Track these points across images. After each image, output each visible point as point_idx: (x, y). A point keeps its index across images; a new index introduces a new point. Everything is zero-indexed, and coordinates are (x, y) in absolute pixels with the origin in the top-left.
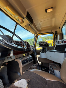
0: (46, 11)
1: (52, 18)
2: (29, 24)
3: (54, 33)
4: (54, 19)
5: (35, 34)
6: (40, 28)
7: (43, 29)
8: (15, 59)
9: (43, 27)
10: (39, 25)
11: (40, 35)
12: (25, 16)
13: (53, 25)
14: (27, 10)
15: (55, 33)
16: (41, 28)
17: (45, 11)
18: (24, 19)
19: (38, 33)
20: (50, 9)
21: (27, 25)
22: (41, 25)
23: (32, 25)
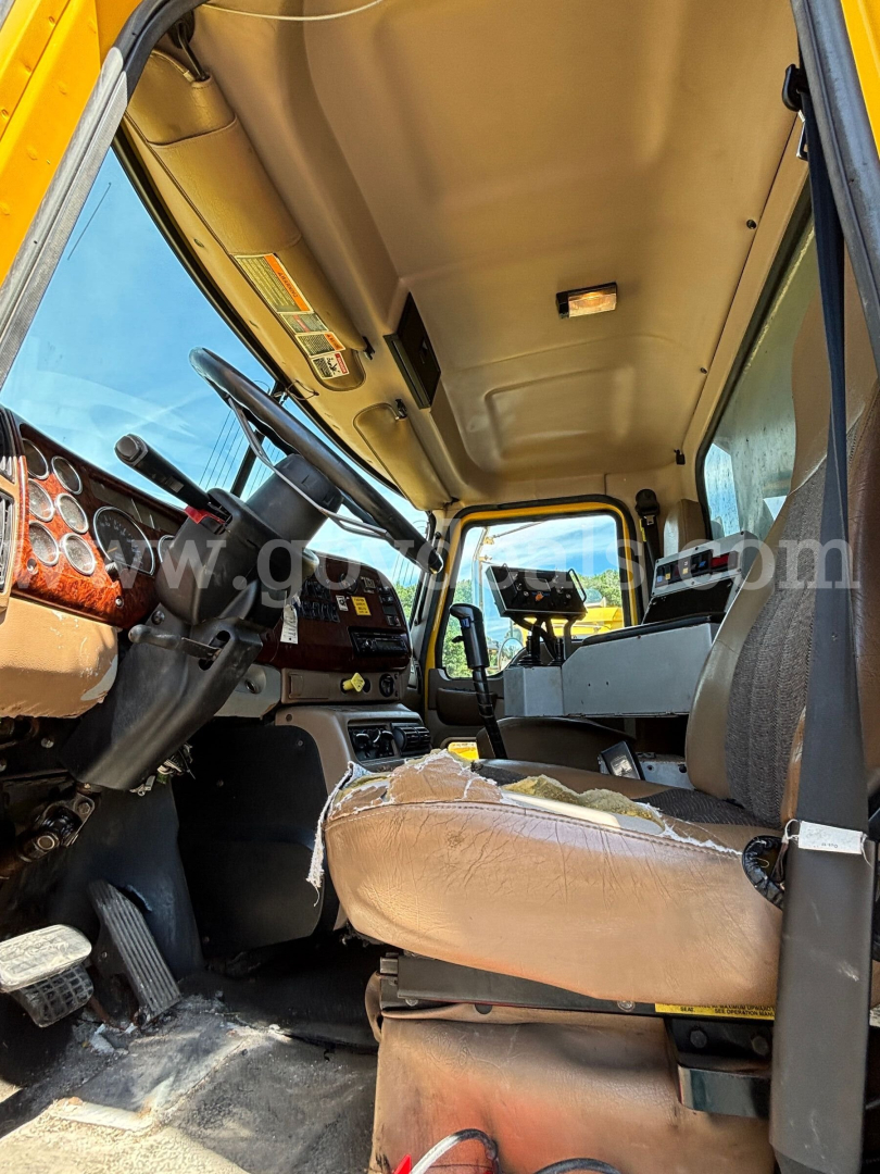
0: (563, 309)
1: (608, 367)
2: (400, 404)
3: (631, 503)
4: (624, 378)
5: (438, 514)
6: (495, 454)
7: (523, 461)
8: (280, 707)
9: (519, 439)
10: (484, 421)
11: (486, 523)
12: (382, 329)
13: (621, 427)
14: (402, 281)
15: (642, 511)
16: (505, 454)
17: (554, 308)
18: (369, 350)
19: (470, 495)
20: (591, 296)
21: (383, 406)
22: (508, 421)
23: (427, 412)
